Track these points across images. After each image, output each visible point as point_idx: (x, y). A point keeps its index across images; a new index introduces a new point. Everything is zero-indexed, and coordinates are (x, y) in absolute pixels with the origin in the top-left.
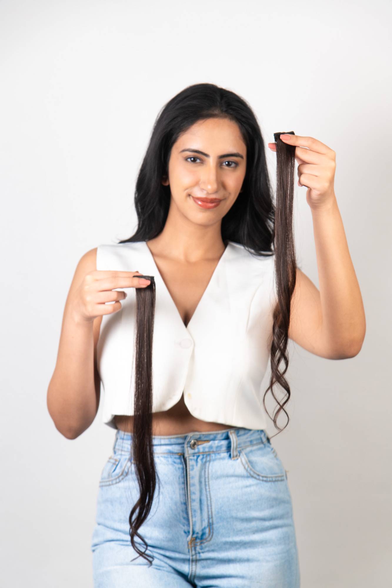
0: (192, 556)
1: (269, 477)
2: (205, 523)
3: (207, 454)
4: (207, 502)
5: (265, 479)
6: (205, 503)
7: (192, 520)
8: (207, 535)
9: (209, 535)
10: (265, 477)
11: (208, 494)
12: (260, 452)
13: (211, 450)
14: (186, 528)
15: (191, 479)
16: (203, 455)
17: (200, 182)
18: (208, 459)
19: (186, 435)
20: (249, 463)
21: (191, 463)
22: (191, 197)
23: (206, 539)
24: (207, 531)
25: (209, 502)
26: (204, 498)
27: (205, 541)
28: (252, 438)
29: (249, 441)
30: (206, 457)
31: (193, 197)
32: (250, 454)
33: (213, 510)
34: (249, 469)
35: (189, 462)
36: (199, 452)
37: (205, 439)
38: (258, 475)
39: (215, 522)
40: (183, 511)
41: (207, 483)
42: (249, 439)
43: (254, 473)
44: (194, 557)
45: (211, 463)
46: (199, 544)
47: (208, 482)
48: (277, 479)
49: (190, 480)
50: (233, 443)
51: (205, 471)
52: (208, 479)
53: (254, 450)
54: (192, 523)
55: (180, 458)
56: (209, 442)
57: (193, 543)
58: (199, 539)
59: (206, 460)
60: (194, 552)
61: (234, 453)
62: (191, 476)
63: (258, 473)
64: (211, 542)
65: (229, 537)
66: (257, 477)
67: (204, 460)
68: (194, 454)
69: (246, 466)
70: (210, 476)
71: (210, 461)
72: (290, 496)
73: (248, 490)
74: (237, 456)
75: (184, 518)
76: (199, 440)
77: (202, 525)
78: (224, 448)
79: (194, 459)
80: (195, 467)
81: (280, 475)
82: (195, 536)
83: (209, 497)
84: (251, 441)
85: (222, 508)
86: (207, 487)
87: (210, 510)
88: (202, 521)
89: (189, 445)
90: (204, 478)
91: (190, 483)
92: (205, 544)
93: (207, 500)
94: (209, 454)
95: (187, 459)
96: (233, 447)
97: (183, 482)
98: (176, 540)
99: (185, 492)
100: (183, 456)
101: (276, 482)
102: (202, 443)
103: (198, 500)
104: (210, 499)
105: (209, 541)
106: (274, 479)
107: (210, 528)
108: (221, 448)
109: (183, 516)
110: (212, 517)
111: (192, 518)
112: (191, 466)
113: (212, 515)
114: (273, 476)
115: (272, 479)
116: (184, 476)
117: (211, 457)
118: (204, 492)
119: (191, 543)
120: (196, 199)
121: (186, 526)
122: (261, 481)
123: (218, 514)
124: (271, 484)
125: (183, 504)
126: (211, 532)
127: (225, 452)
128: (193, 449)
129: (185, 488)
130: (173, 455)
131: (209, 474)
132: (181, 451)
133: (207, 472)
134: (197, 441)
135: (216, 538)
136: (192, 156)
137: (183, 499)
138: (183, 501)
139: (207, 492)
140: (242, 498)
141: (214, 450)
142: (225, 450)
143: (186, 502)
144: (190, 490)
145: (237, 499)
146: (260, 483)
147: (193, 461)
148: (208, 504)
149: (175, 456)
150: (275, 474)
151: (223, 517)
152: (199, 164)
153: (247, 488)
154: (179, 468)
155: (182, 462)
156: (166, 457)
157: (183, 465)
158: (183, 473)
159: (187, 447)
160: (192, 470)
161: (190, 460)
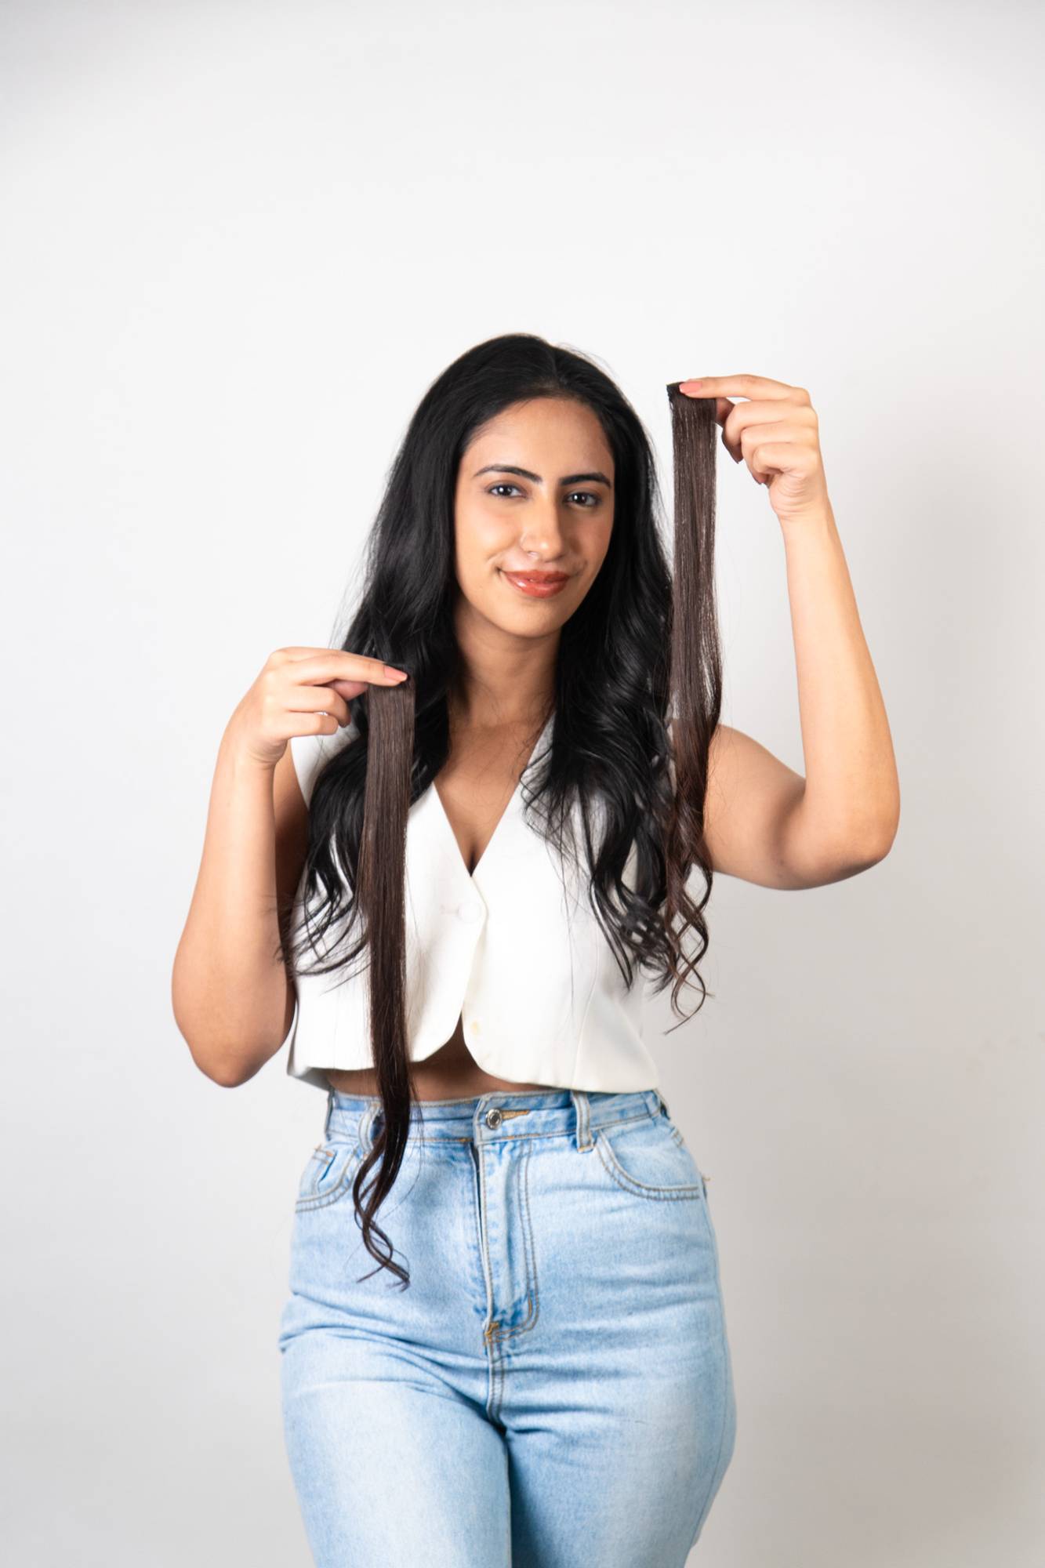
0: (494, 1362)
1: (663, 1191)
2: (520, 1291)
3: (523, 1140)
4: (524, 1243)
5: (653, 1194)
7: (492, 1284)
8: (525, 1316)
9: (530, 1316)
10: (655, 1190)
11: (527, 1228)
12: (641, 1137)
13: (533, 1131)
14: (478, 1301)
15: (488, 1194)
16: (514, 1142)
17: (522, 539)
18: (526, 1150)
19: (477, 1098)
20: (616, 1160)
21: (486, 1159)
22: (502, 573)
23: (523, 1325)
24: (525, 1306)
25: (528, 1243)
26: (517, 1235)
27: (520, 1330)
28: (624, 1106)
29: (617, 1112)
30: (522, 1145)
31: (506, 573)
32: (621, 1140)
33: (538, 1261)
34: (616, 1173)
35: (483, 1156)
36: (505, 1136)
37: (518, 1107)
38: (639, 1186)
39: (541, 1288)
40: (471, 1264)
41: (524, 1203)
42: (618, 1108)
43: (630, 1181)
44: (498, 1364)
45: (533, 1159)
46: (507, 1336)
47: (527, 1200)
48: (682, 1194)
49: (485, 1197)
50: (581, 1116)
51: (519, 1177)
52: (527, 1194)
53: (630, 1132)
54: (492, 1290)
55: (464, 1149)
56: (528, 1114)
57: (494, 1332)
58: (507, 1324)
59: (521, 1153)
60: (496, 1354)
61: (582, 1137)
62: (487, 1188)
63: (637, 1181)
64: (534, 1331)
65: (574, 1321)
66: (637, 1190)
67: (517, 1153)
68: (493, 1140)
69: (611, 1166)
70: (530, 1187)
71: (529, 1155)
72: (710, 1233)
73: (615, 1217)
74: (589, 1143)
75: (474, 1279)
76: (505, 1109)
77: (513, 1295)
78: (561, 1127)
79: (494, 1152)
80: (497, 1167)
81: (688, 1186)
82: (498, 1318)
83: (527, 1232)
84: (622, 1112)
85: (558, 1258)
86: (524, 1212)
87: (530, 1261)
88: (513, 1285)
89: (482, 1120)
90: (516, 1191)
91: (485, 1202)
92: (522, 1336)
93: (524, 1238)
94: (528, 1140)
95: (480, 1150)
96: (581, 1124)
97: (472, 1200)
98: (457, 1327)
99: (476, 1223)
100: (469, 1145)
101: (680, 1202)
102: (512, 1116)
103: (503, 1240)
104: (532, 1238)
105: (530, 1329)
106: (674, 1196)
107: (532, 1302)
108: (555, 1126)
109: (471, 1276)
110: (535, 1278)
111: (491, 1279)
112: (488, 1165)
113: (535, 1273)
114: (672, 1187)
115: (671, 1195)
116: (473, 1187)
117: (533, 1146)
118: (517, 1222)
119: (491, 1333)
120: (513, 576)
121: (478, 1298)
122: (645, 1200)
123: (549, 1270)
124: (668, 1205)
125: (472, 1249)
126: (535, 1310)
127: (563, 1136)
128: (492, 1129)
129: (475, 1213)
130: (449, 1143)
131: (526, 1184)
132: (465, 1135)
133: (523, 1178)
134: (501, 1111)
135: (545, 1323)
136: (501, 483)
137: (471, 1238)
138: (472, 1242)
139: (524, 1223)
140: (602, 1235)
141: (540, 1131)
142: (562, 1131)
143: (479, 1244)
144: (486, 1217)
145: (591, 1237)
146: (644, 1204)
147: (492, 1154)
148: (525, 1249)
149: (453, 1145)
150: (676, 1183)
151: (560, 1277)
152: (517, 499)
153: (613, 1214)
154: (463, 1171)
155: (469, 1158)
156: (435, 1147)
157: (471, 1163)
158: (472, 1181)
159: (478, 1125)
160: (490, 1174)
161: (485, 1152)
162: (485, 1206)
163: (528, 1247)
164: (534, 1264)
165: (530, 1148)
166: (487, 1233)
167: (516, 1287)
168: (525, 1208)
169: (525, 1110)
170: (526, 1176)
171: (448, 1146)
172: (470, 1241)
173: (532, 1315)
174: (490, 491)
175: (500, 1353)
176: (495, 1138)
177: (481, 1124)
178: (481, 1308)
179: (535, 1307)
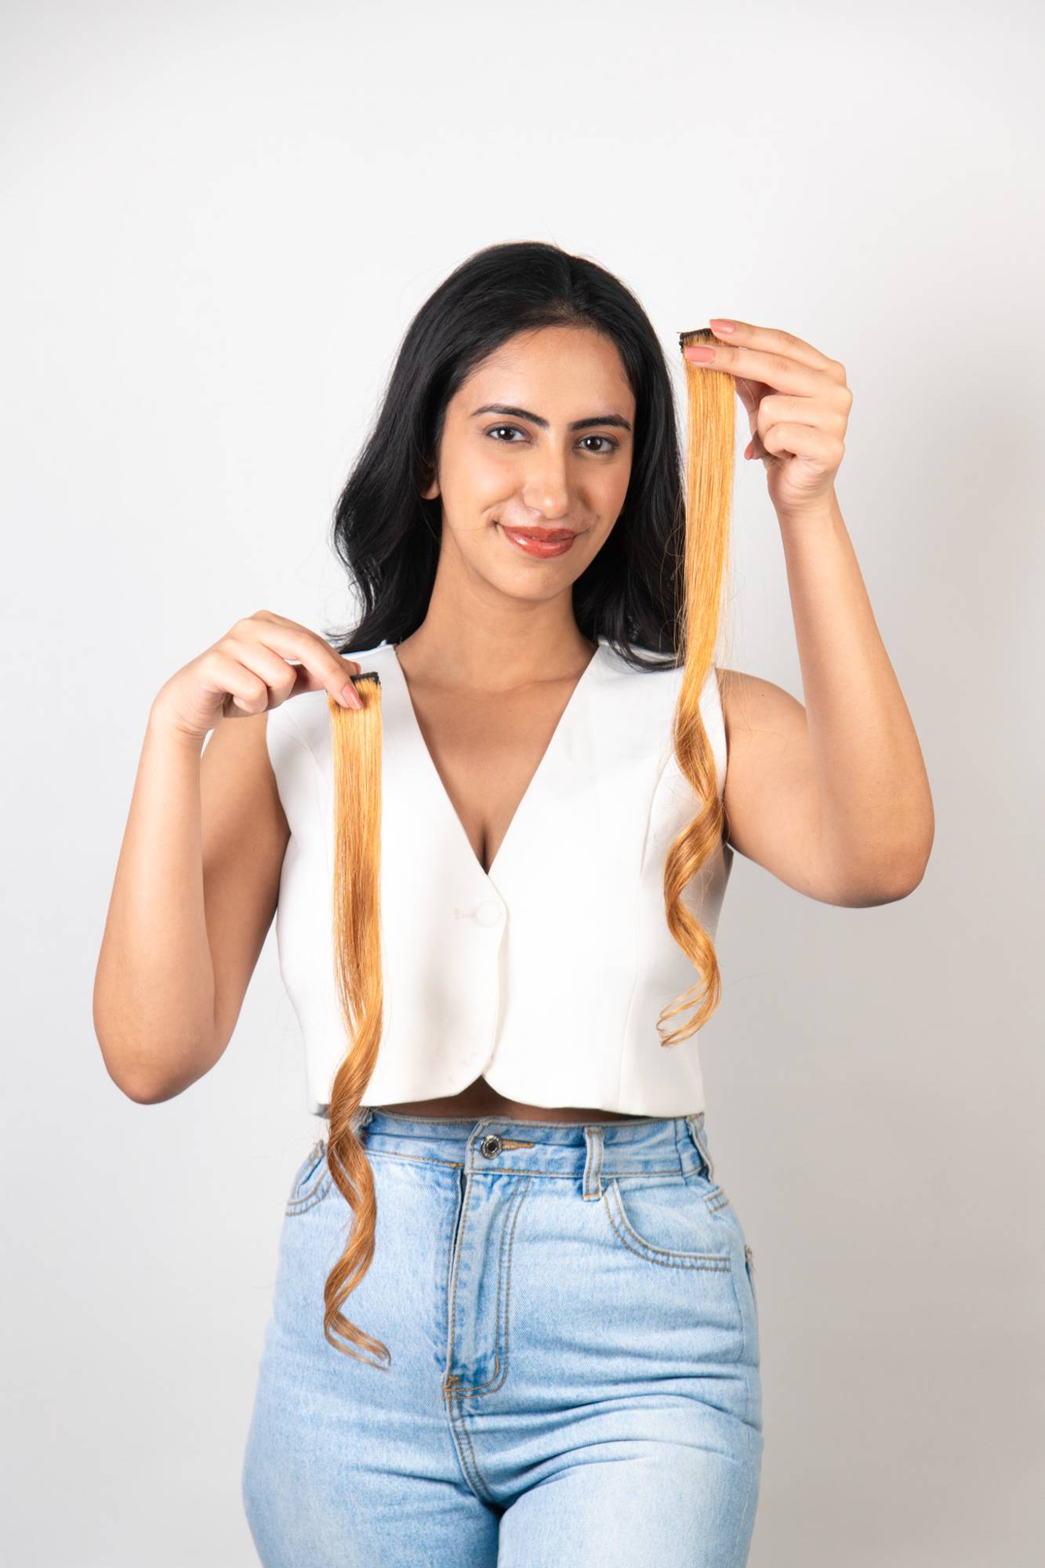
0: (454, 1421)
1: (674, 1256)
2: (486, 1346)
3: (521, 1176)
4: (499, 1294)
5: (660, 1258)
6: (492, 1294)
8: (490, 1376)
9: (496, 1376)
10: (663, 1254)
11: (505, 1276)
12: (665, 1194)
13: (534, 1168)
14: (439, 1349)
15: (466, 1231)
16: (510, 1177)
17: (524, 491)
18: (522, 1188)
19: (476, 1119)
20: (624, 1215)
21: (474, 1190)
22: (499, 528)
23: (487, 1385)
24: (491, 1365)
26: (491, 1282)
27: (484, 1390)
28: (651, 1157)
29: (640, 1162)
30: (519, 1181)
31: (504, 528)
32: (638, 1194)
33: (512, 1316)
34: (622, 1229)
35: (471, 1186)
36: (500, 1169)
37: (521, 1138)
38: (645, 1247)
39: (512, 1346)
40: (436, 1307)
41: (506, 1247)
42: (642, 1158)
43: (637, 1240)
44: (458, 1423)
45: (528, 1200)
46: (469, 1393)
47: (511, 1244)
49: (463, 1233)
50: (591, 1159)
51: (507, 1217)
52: (512, 1238)
53: (651, 1187)
54: (453, 1338)
55: (453, 1175)
56: (531, 1147)
57: (454, 1387)
58: (469, 1381)
59: (516, 1190)
60: (456, 1412)
61: (593, 1183)
62: (468, 1224)
63: (645, 1242)
64: (500, 1393)
66: (641, 1252)
67: (511, 1189)
68: (486, 1172)
69: (617, 1221)
70: (517, 1231)
71: (524, 1195)
73: (610, 1278)
74: (596, 1191)
75: (438, 1324)
76: (504, 1137)
77: (477, 1348)
78: (568, 1169)
79: (484, 1184)
80: (483, 1203)
82: (458, 1372)
83: (504, 1281)
84: (646, 1163)
85: (536, 1315)
86: (505, 1258)
87: (503, 1315)
88: (479, 1337)
89: (477, 1146)
90: (500, 1233)
91: (461, 1239)
92: (486, 1397)
93: (500, 1288)
94: (527, 1177)
95: (469, 1178)
96: (590, 1168)
97: (449, 1235)
98: (417, 1375)
99: (449, 1262)
100: (459, 1172)
101: (694, 1272)
102: (513, 1147)
103: (474, 1286)
104: (508, 1288)
105: (495, 1391)
106: (688, 1264)
107: (499, 1360)
108: (561, 1166)
109: (435, 1319)
110: (506, 1334)
111: (453, 1326)
112: (473, 1198)
113: (507, 1328)
114: (686, 1254)
115: (682, 1262)
116: (454, 1221)
117: (531, 1185)
118: (495, 1268)
119: (450, 1388)
120: (512, 532)
121: (440, 1345)
122: (650, 1263)
123: (523, 1328)
124: (678, 1273)
125: (440, 1290)
126: (502, 1371)
127: (568, 1178)
128: (487, 1158)
129: (450, 1250)
130: (437, 1165)
131: (514, 1226)
132: (457, 1160)
133: (511, 1220)
134: (501, 1139)
135: (513, 1387)
136: (502, 425)
137: (442, 1277)
138: (441, 1283)
139: (502, 1270)
140: (592, 1297)
141: (542, 1170)
142: (568, 1174)
144: (459, 1256)
145: (578, 1297)
146: (647, 1267)
147: (481, 1186)
148: (498, 1299)
149: (442, 1169)
150: (695, 1251)
151: (536, 1336)
152: (521, 444)
153: (608, 1274)
154: (446, 1200)
155: (456, 1187)
156: (421, 1168)
157: (457, 1193)
158: (454, 1213)
159: (471, 1150)
160: (474, 1208)
161: (474, 1183)
162: (461, 1244)
164: (507, 1318)
165: (528, 1187)
167: (483, 1341)
168: (507, 1253)
169: (528, 1143)
170: (516, 1216)
171: (435, 1168)
172: (438, 1280)
173: (498, 1375)
174: (489, 434)
175: (461, 1412)
176: (487, 1169)
177: (474, 1149)
178: (440, 1357)
179: (502, 1367)
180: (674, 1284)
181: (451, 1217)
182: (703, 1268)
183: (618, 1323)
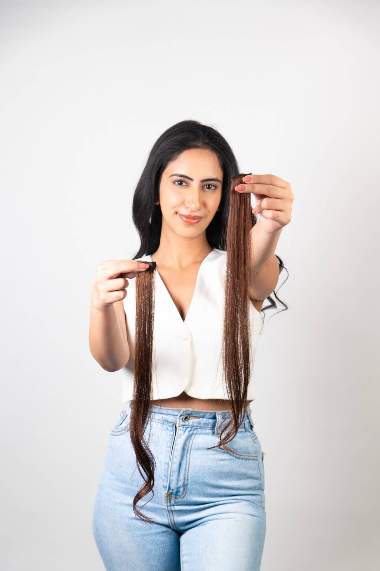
0: (167, 506)
1: (242, 455)
2: (181, 483)
3: (194, 428)
4: (186, 466)
5: (238, 456)
7: (170, 479)
8: (181, 493)
9: (183, 493)
13: (199, 425)
14: (164, 484)
16: (191, 428)
17: (185, 202)
18: (195, 432)
19: (181, 409)
21: (179, 432)
22: (178, 214)
23: (180, 496)
24: (181, 489)
25: (187, 466)
26: (184, 463)
27: (179, 497)
30: (194, 430)
31: (179, 214)
33: (190, 474)
36: (188, 425)
37: (195, 416)
38: (233, 452)
39: (189, 484)
40: (165, 470)
41: (189, 451)
43: (231, 450)
44: (169, 508)
45: (197, 436)
46: (173, 498)
47: (190, 450)
50: (218, 423)
51: (190, 441)
52: (191, 448)
54: (170, 481)
55: (173, 426)
56: (198, 419)
57: (169, 496)
58: (174, 494)
59: (193, 433)
61: (217, 431)
62: (177, 443)
63: (233, 450)
64: (184, 499)
66: (232, 454)
67: (191, 432)
70: (193, 446)
73: (222, 463)
74: (219, 434)
75: (165, 475)
76: (190, 415)
77: (177, 484)
78: (210, 426)
79: (183, 430)
80: (182, 436)
81: (254, 455)
82: (170, 491)
83: (188, 462)
85: (197, 474)
86: (188, 455)
87: (187, 474)
88: (178, 480)
90: (187, 447)
91: (175, 448)
92: (179, 500)
93: (186, 465)
94: (197, 428)
95: (178, 428)
96: (217, 426)
97: (170, 446)
98: (156, 491)
99: (170, 455)
100: (175, 426)
101: (248, 461)
102: (192, 418)
103: (178, 464)
104: (189, 465)
105: (182, 498)
106: (246, 458)
107: (185, 488)
108: (208, 425)
110: (187, 480)
111: (170, 477)
112: (179, 435)
113: (188, 478)
114: (246, 455)
115: (244, 457)
116: (172, 442)
117: (198, 431)
118: (185, 458)
119: (167, 496)
120: (182, 216)
121: (165, 482)
122: (234, 458)
123: (193, 478)
124: (243, 461)
125: (166, 464)
126: (185, 492)
127: (210, 429)
128: (184, 422)
129: (170, 451)
130: (167, 423)
131: (192, 445)
132: (174, 422)
133: (191, 442)
134: (189, 416)
135: (188, 497)
136: (179, 180)
137: (167, 460)
138: (167, 461)
139: (187, 459)
140: (216, 469)
141: (202, 426)
142: (210, 428)
143: (169, 463)
144: (173, 454)
145: (211, 469)
146: (233, 459)
147: (182, 431)
148: (186, 468)
149: (169, 424)
150: (248, 454)
151: (197, 481)
152: (185, 186)
153: (221, 461)
154: (170, 434)
155: (173, 430)
156: (162, 424)
157: (174, 433)
158: (172, 439)
159: (179, 419)
160: (179, 438)
161: (179, 430)
162: (174, 450)
163: (187, 468)
164: (188, 474)
165: (197, 432)
166: (172, 459)
167: (179, 482)
168: (189, 453)
169: (198, 417)
170: (193, 441)
171: (167, 424)
172: (166, 461)
173: (184, 493)
175: (170, 504)
176: (184, 425)
177: (180, 419)
178: (165, 486)
179: (185, 490)
180: (241, 465)
181: (171, 440)
182: (250, 459)
183: (224, 477)
